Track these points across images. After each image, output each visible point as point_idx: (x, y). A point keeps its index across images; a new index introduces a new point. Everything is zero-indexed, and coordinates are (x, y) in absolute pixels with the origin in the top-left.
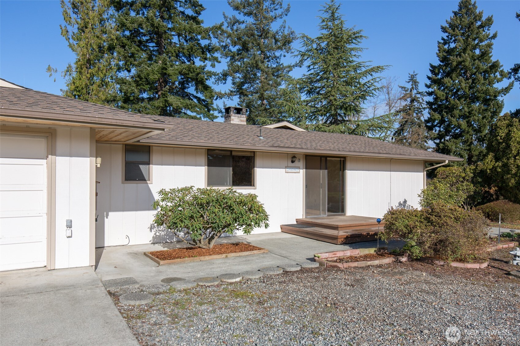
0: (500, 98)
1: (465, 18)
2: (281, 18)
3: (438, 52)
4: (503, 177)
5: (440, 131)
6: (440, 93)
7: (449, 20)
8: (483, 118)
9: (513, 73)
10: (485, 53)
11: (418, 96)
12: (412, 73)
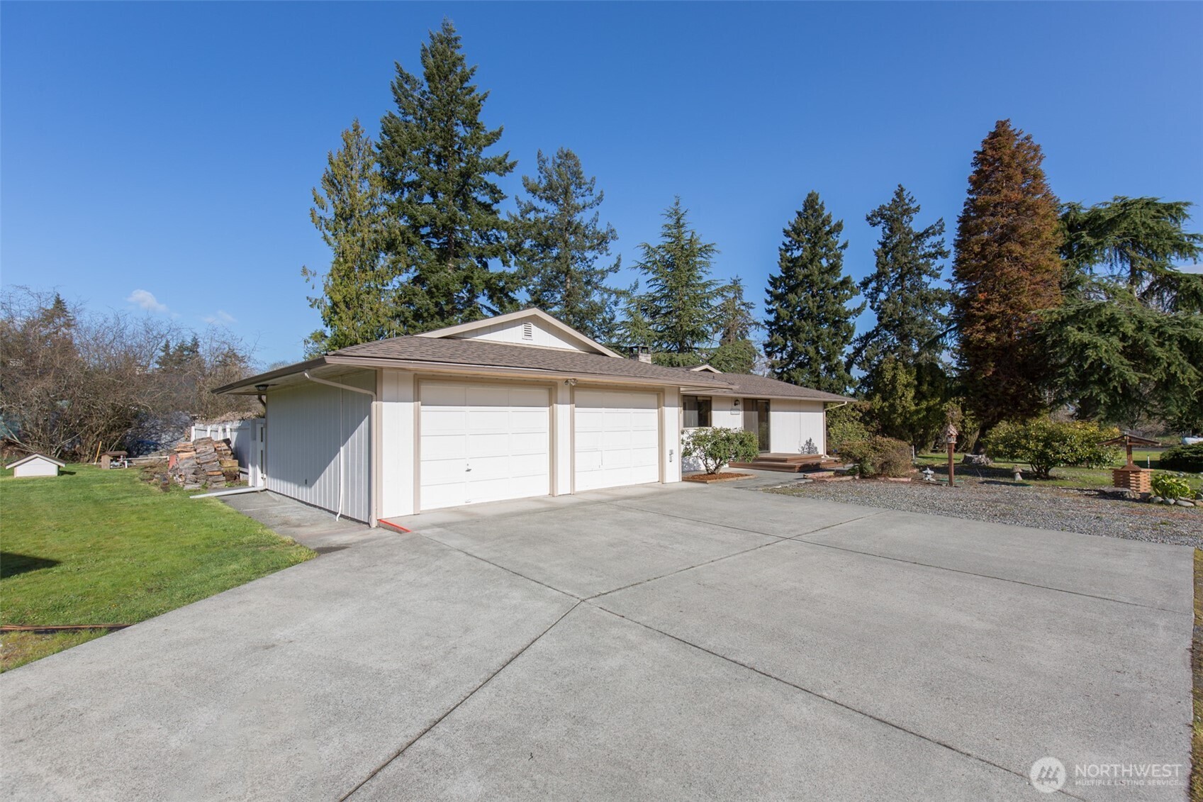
0: (850, 320)
1: (811, 221)
2: (591, 208)
3: (780, 261)
4: (889, 417)
5: (782, 358)
6: (783, 312)
7: (793, 222)
8: (834, 343)
9: (862, 288)
10: (835, 266)
11: (743, 308)
12: (735, 278)
